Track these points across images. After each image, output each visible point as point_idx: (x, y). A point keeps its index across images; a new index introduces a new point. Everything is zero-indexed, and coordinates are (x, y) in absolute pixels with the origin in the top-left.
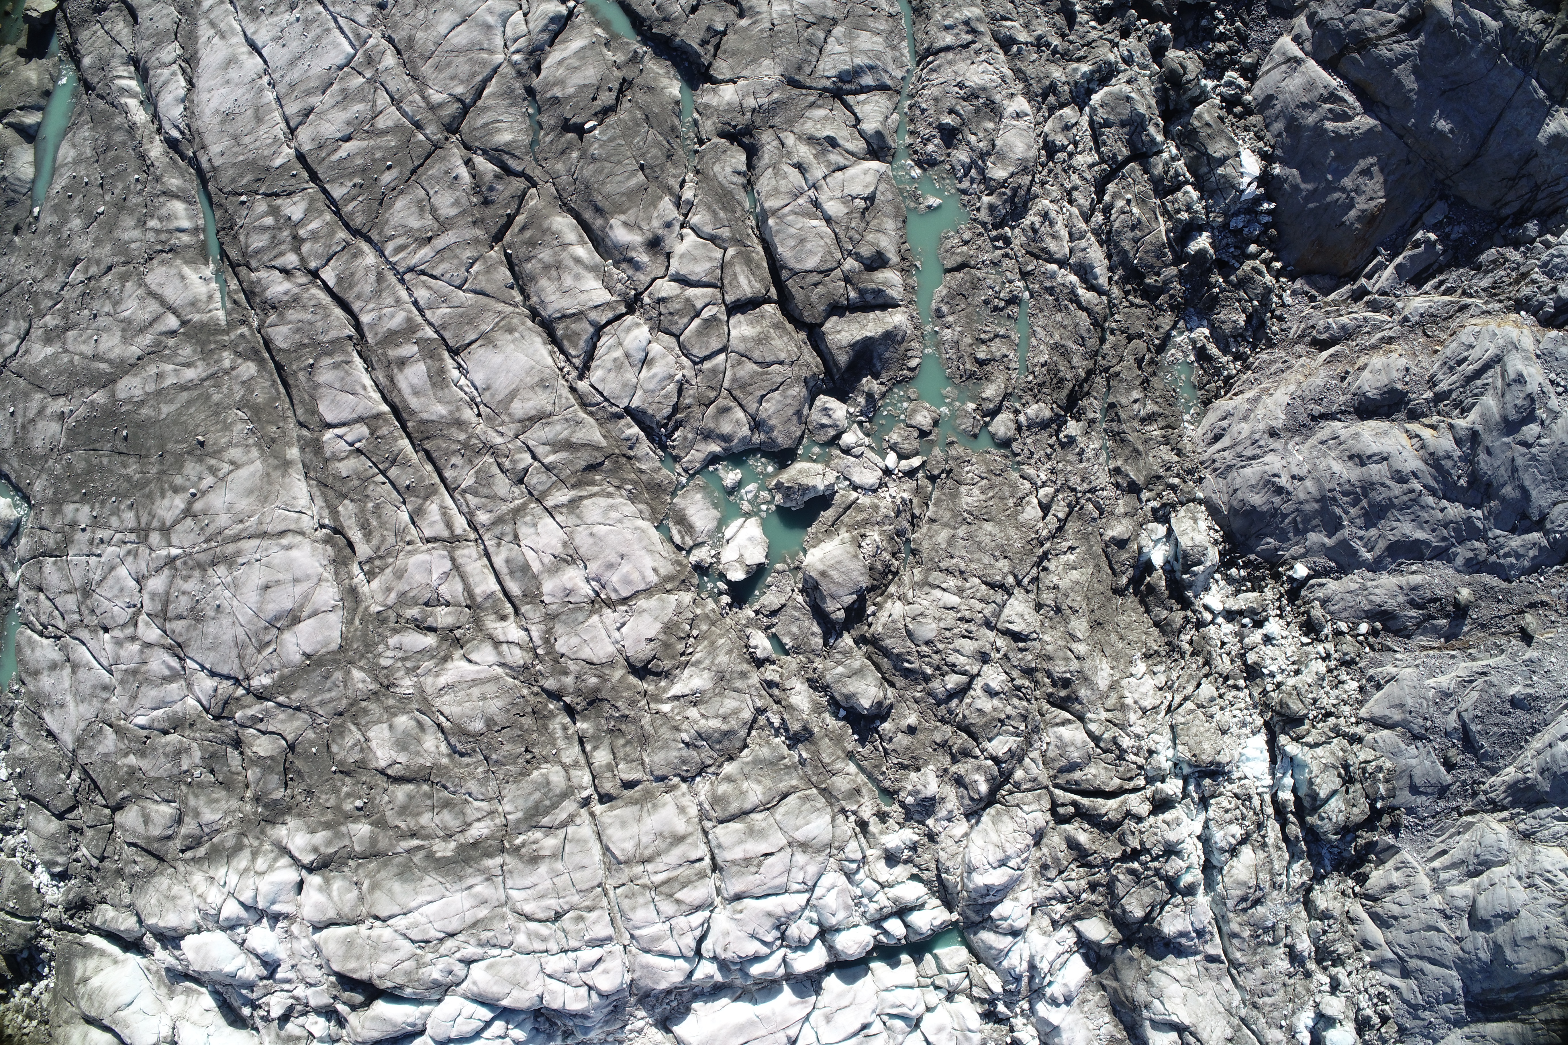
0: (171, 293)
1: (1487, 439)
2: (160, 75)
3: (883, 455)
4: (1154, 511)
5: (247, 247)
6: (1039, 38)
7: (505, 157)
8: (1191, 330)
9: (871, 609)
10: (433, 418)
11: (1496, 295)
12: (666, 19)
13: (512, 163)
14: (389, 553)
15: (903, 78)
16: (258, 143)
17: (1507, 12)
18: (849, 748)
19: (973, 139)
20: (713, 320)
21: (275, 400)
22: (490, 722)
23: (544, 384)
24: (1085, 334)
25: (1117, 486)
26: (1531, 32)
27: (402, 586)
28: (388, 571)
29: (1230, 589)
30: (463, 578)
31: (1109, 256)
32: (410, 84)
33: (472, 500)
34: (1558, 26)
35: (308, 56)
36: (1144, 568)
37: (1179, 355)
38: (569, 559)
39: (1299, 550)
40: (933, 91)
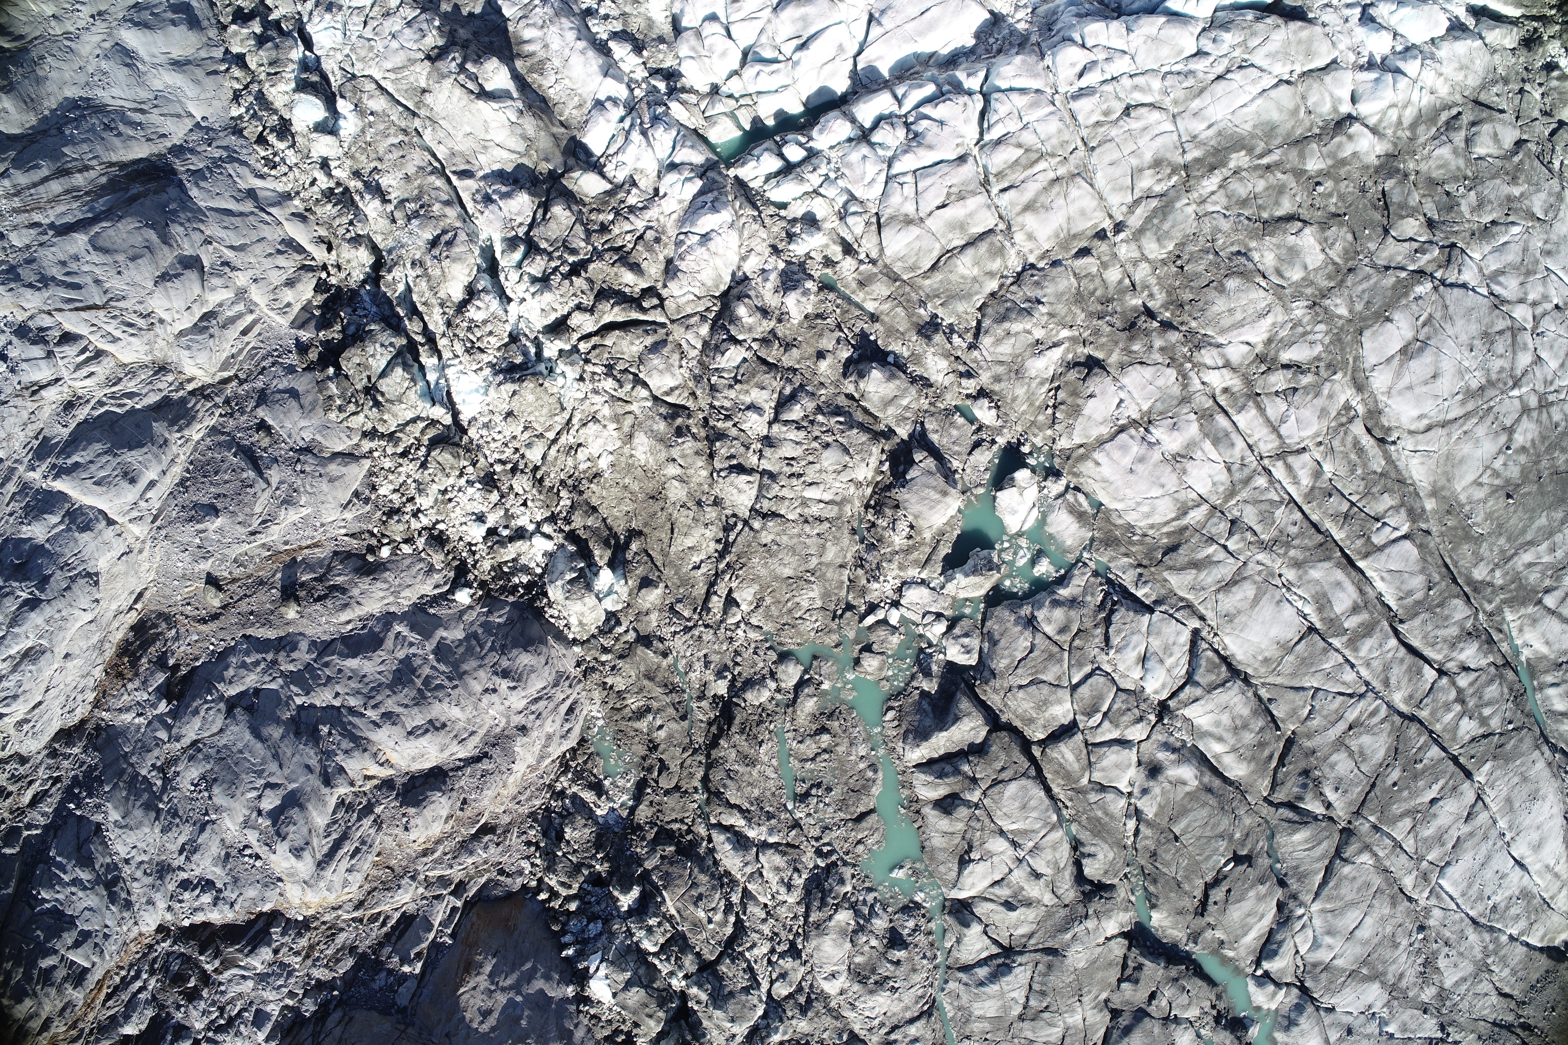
0: (1554, 627)
1: (314, 780)
3: (903, 620)
4: (618, 623)
5: (1500, 684)
7: (1297, 819)
8: (614, 810)
9: (886, 467)
10: (1320, 565)
11: (331, 929)
12: (1176, 980)
13: (1290, 815)
14: (1336, 431)
15: (946, 982)
16: (1506, 779)
18: (877, 326)
19: (874, 942)
20: (1090, 712)
21: (1452, 549)
22: (1221, 289)
23: (1229, 617)
24: (728, 782)
25: (661, 640)
27: (1320, 402)
28: (1334, 414)
29: (523, 560)
30: (1268, 420)
31: (716, 863)
32: (1388, 865)
33: (1272, 496)
35: (1477, 867)
36: (617, 563)
37: (621, 783)
38: (1179, 460)
39: (469, 617)
40: (919, 977)
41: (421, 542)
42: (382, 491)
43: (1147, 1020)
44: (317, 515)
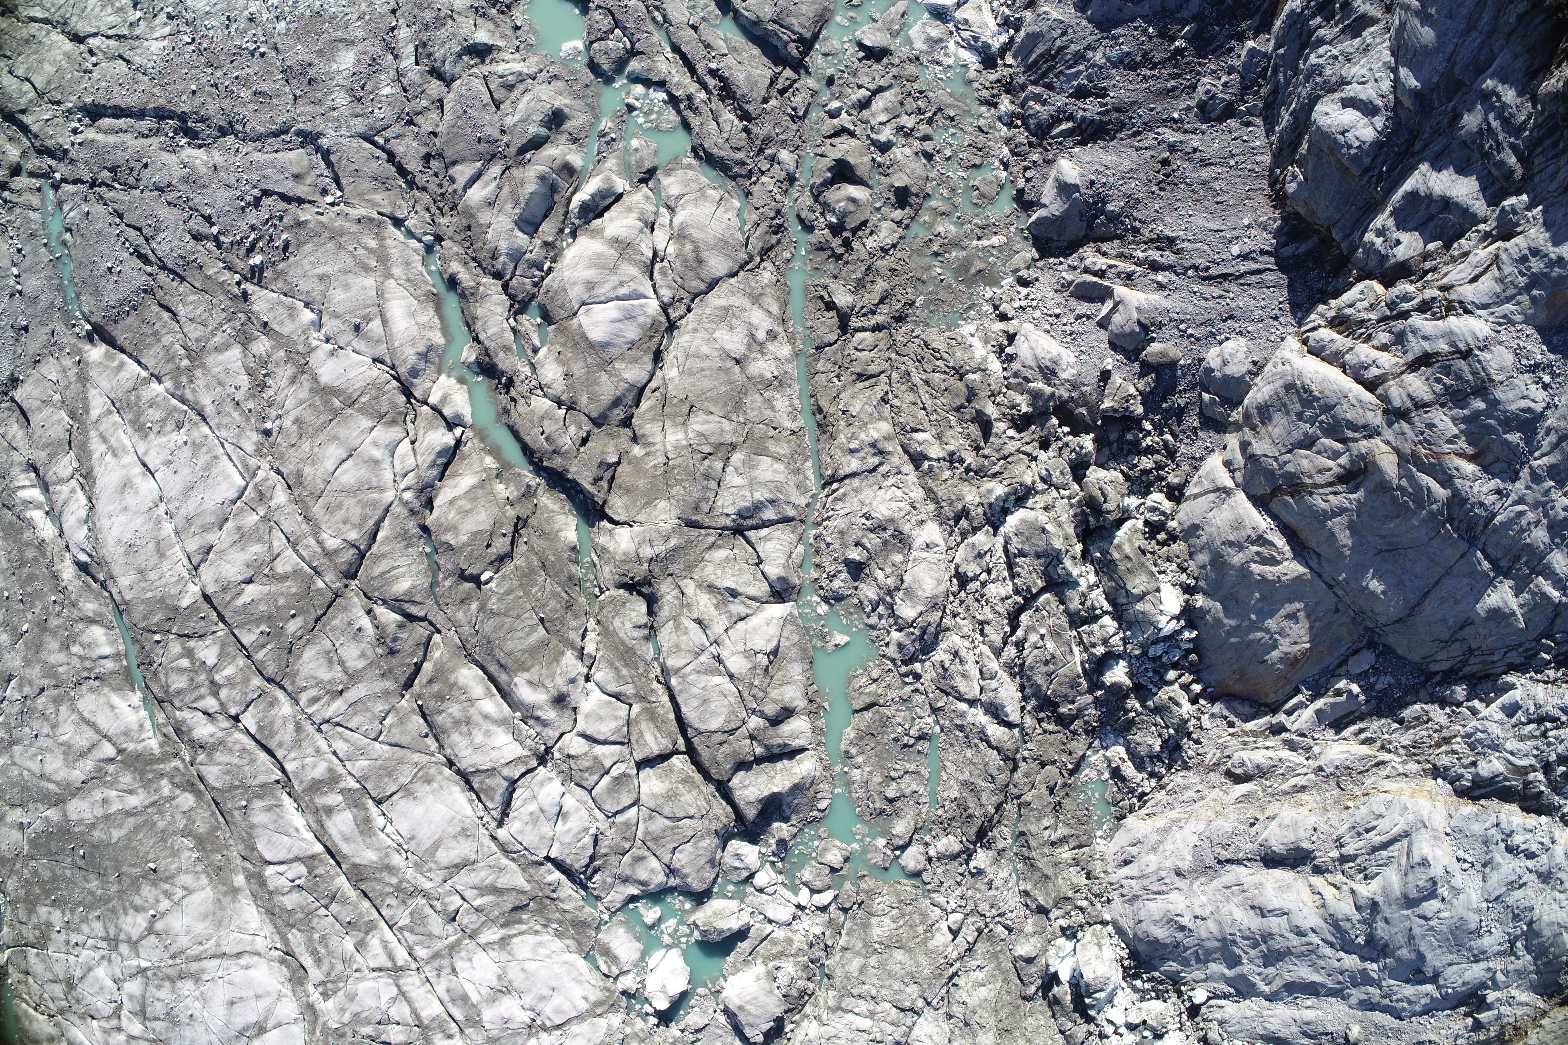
0: (103, 721)
1: (1386, 911)
2: (60, 492)
3: (796, 891)
4: (1063, 929)
5: (168, 686)
6: (952, 454)
7: (406, 606)
8: (1106, 748)
9: (789, 1027)
10: (365, 863)
11: (1414, 754)
12: (554, 452)
13: (413, 610)
14: (340, 979)
15: (807, 505)
16: (163, 581)
17: (1458, 482)
19: (879, 575)
20: (623, 778)
21: (217, 829)
23: (465, 833)
24: (995, 773)
25: (1027, 906)
26: (1482, 504)
27: (354, 1008)
28: (340, 993)
29: (1136, 997)
30: (409, 1003)
31: (1022, 688)
32: (304, 526)
33: (410, 938)
34: (1513, 497)
35: (200, 487)
36: (1050, 981)
37: (1094, 774)
38: (503, 991)
39: (1199, 974)
40: (838, 523)
43: (594, 415)
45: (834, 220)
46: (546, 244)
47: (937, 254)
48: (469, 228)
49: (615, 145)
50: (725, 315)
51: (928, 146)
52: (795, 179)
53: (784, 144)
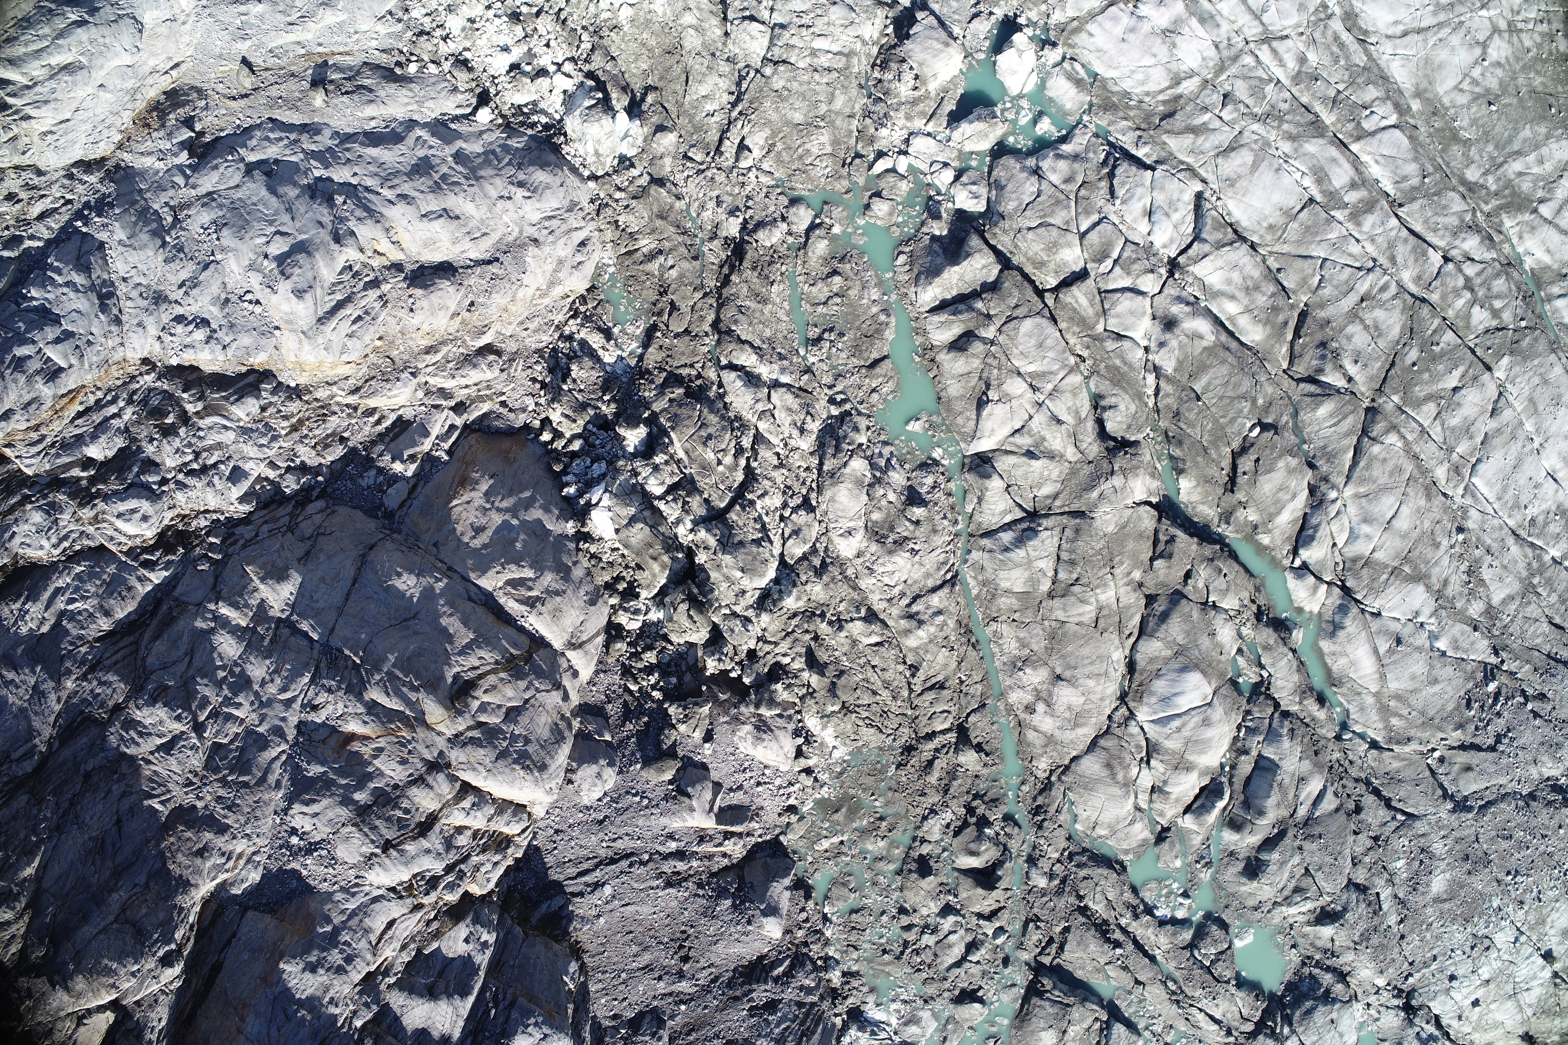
0: (1554, 237)
1: (324, 236)
3: (911, 169)
4: (632, 165)
5: (1507, 280)
6: (841, 628)
7: (1318, 391)
8: (622, 358)
9: (890, 30)
10: (1314, 141)
12: (1212, 560)
13: (1311, 388)
14: (1315, 24)
15: (969, 552)
16: (1526, 378)
17: (361, 710)
19: (892, 497)
20: (1100, 258)
21: (1442, 152)
23: (1231, 182)
24: (740, 317)
25: (675, 185)
28: (1311, 10)
29: (542, 105)
31: (726, 406)
32: (1418, 450)
33: (1260, 73)
34: (297, 707)
35: (1509, 469)
36: (634, 110)
37: (630, 329)
38: (1169, 33)
39: (489, 137)
40: (940, 540)
41: (447, 66)
42: (415, 14)
43: (1184, 602)
44: (352, 21)
45: (987, 831)
46: (1246, 752)
47: (881, 819)
48: (1316, 753)
49: (1195, 857)
50: (1077, 720)
51: (905, 920)
52: (1027, 861)
53: (1043, 893)
